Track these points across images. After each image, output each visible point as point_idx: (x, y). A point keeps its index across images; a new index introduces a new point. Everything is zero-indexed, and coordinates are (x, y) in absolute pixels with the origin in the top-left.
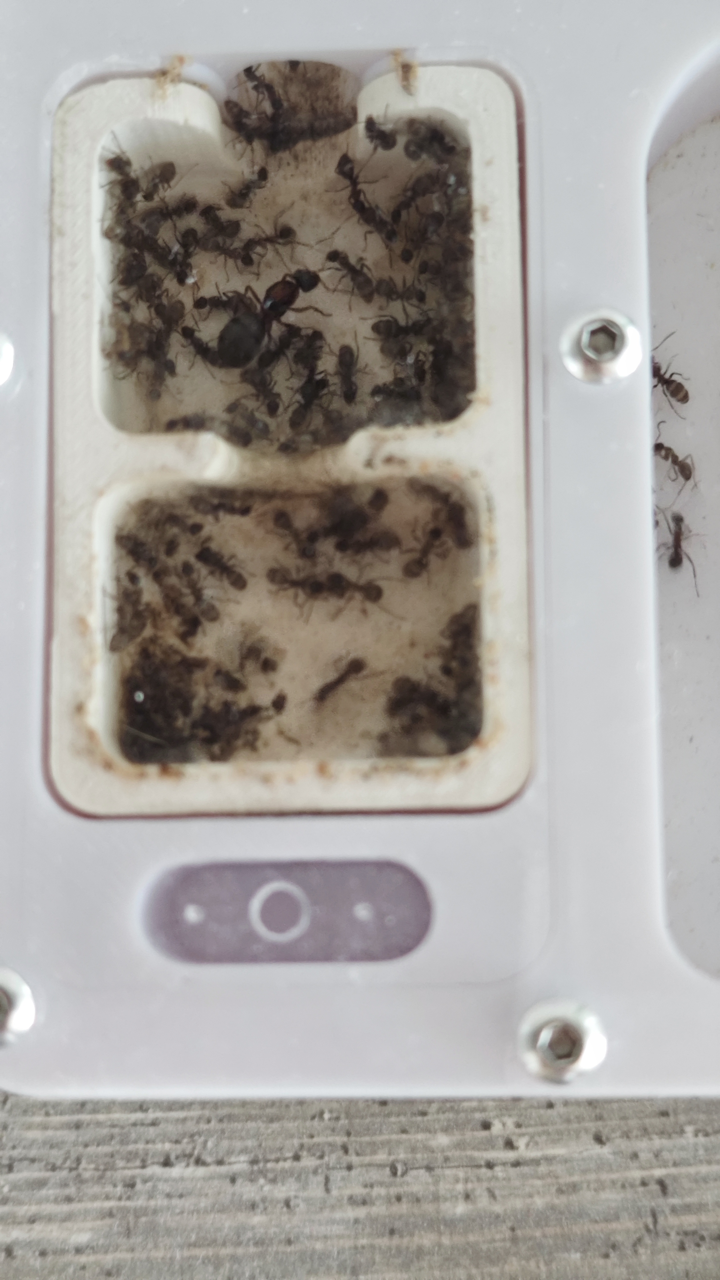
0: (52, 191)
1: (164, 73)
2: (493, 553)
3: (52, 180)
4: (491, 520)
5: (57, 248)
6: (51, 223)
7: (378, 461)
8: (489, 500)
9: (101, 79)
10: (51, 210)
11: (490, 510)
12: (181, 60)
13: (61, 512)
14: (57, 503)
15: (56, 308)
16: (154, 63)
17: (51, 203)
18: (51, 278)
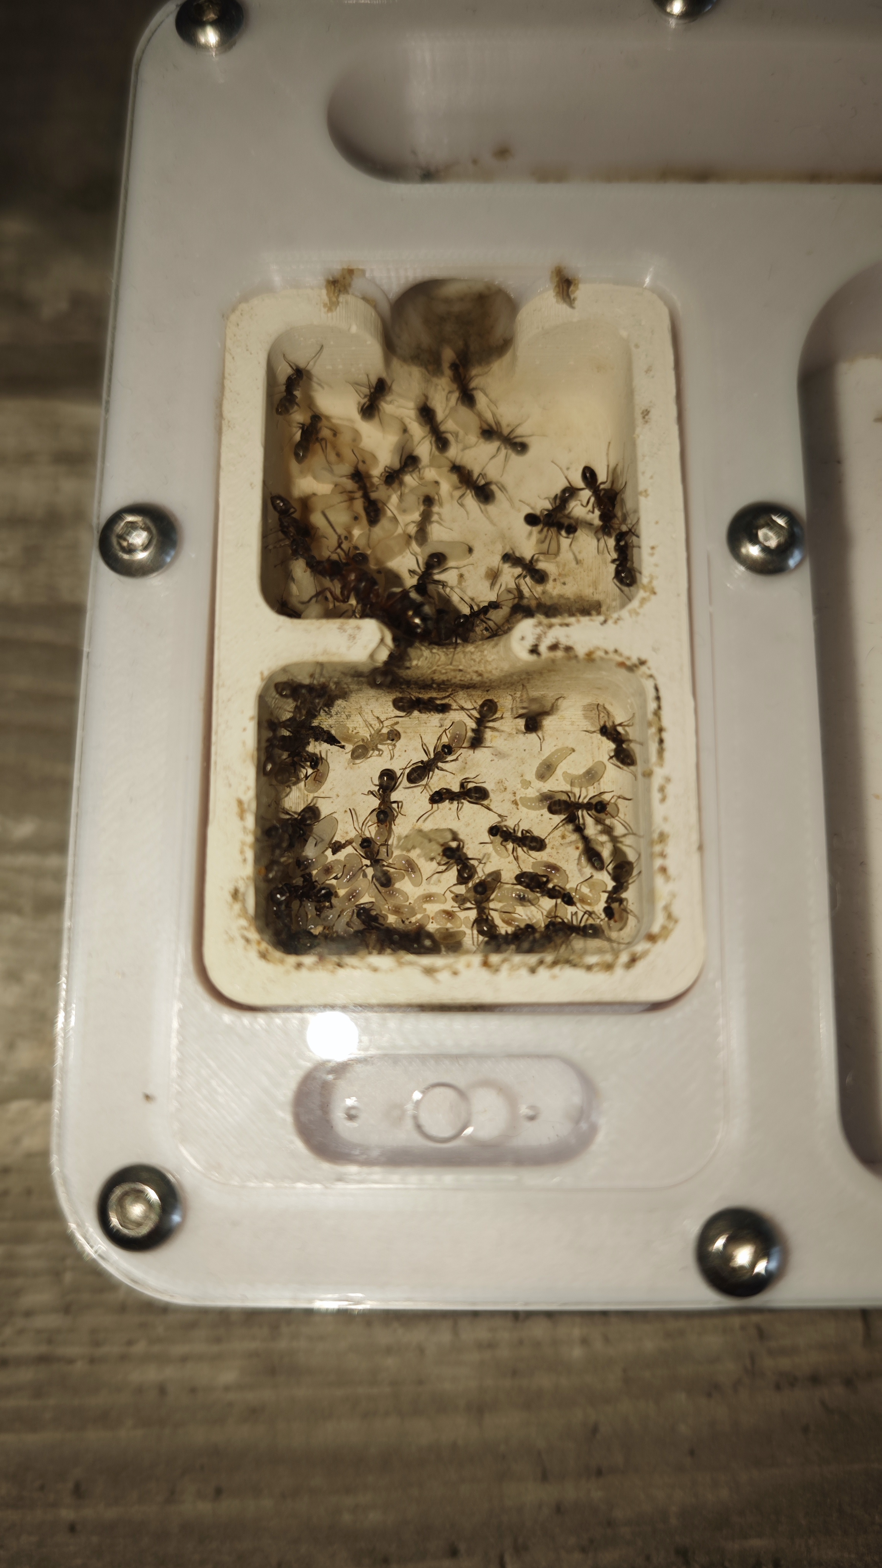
1: (337, 283)
2: (662, 742)
4: (659, 708)
5: (224, 439)
7: (543, 648)
8: (657, 688)
10: (219, 405)
11: (659, 698)
12: (351, 272)
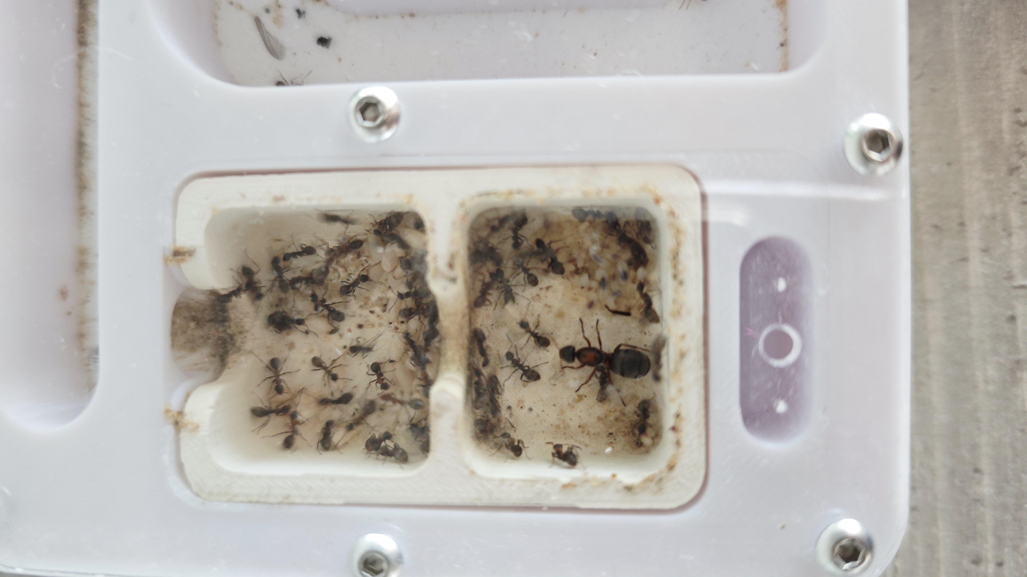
0: (258, 502)
1: (177, 423)
2: (520, 192)
3: (250, 502)
4: (495, 194)
5: (298, 500)
6: (280, 503)
7: (452, 274)
8: (481, 195)
9: (180, 467)
10: (271, 504)
11: (488, 194)
12: (167, 411)
13: (486, 501)
14: (479, 503)
15: (341, 501)
16: (169, 430)
17: (266, 503)
18: (319, 504)
